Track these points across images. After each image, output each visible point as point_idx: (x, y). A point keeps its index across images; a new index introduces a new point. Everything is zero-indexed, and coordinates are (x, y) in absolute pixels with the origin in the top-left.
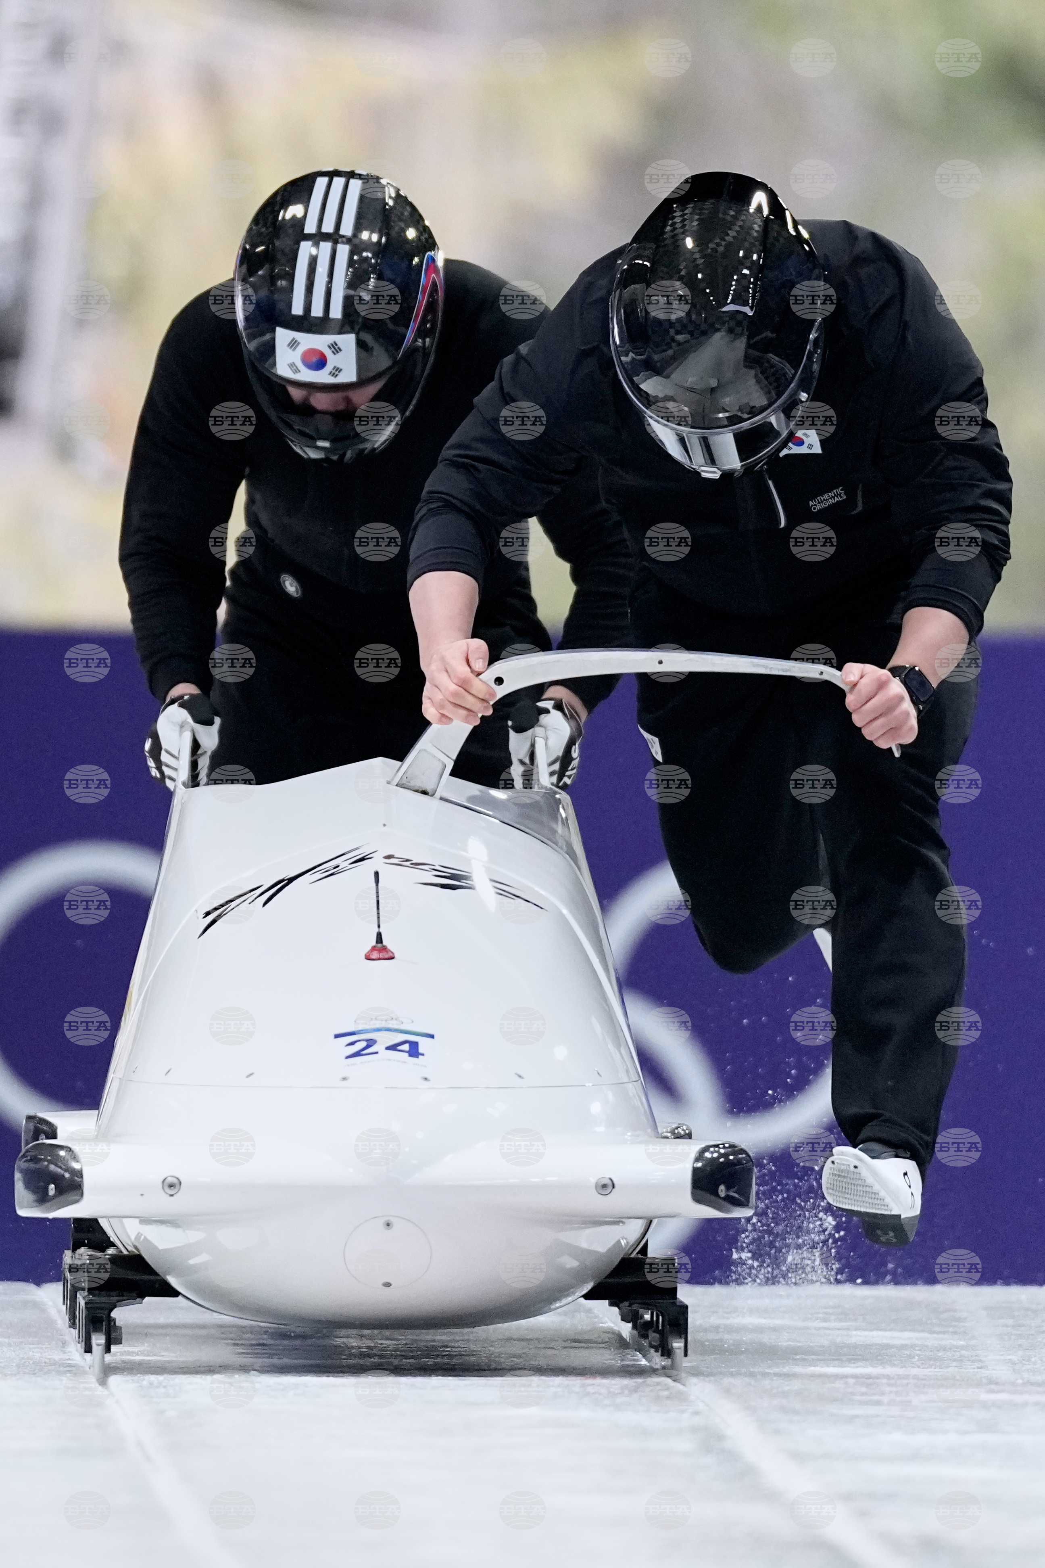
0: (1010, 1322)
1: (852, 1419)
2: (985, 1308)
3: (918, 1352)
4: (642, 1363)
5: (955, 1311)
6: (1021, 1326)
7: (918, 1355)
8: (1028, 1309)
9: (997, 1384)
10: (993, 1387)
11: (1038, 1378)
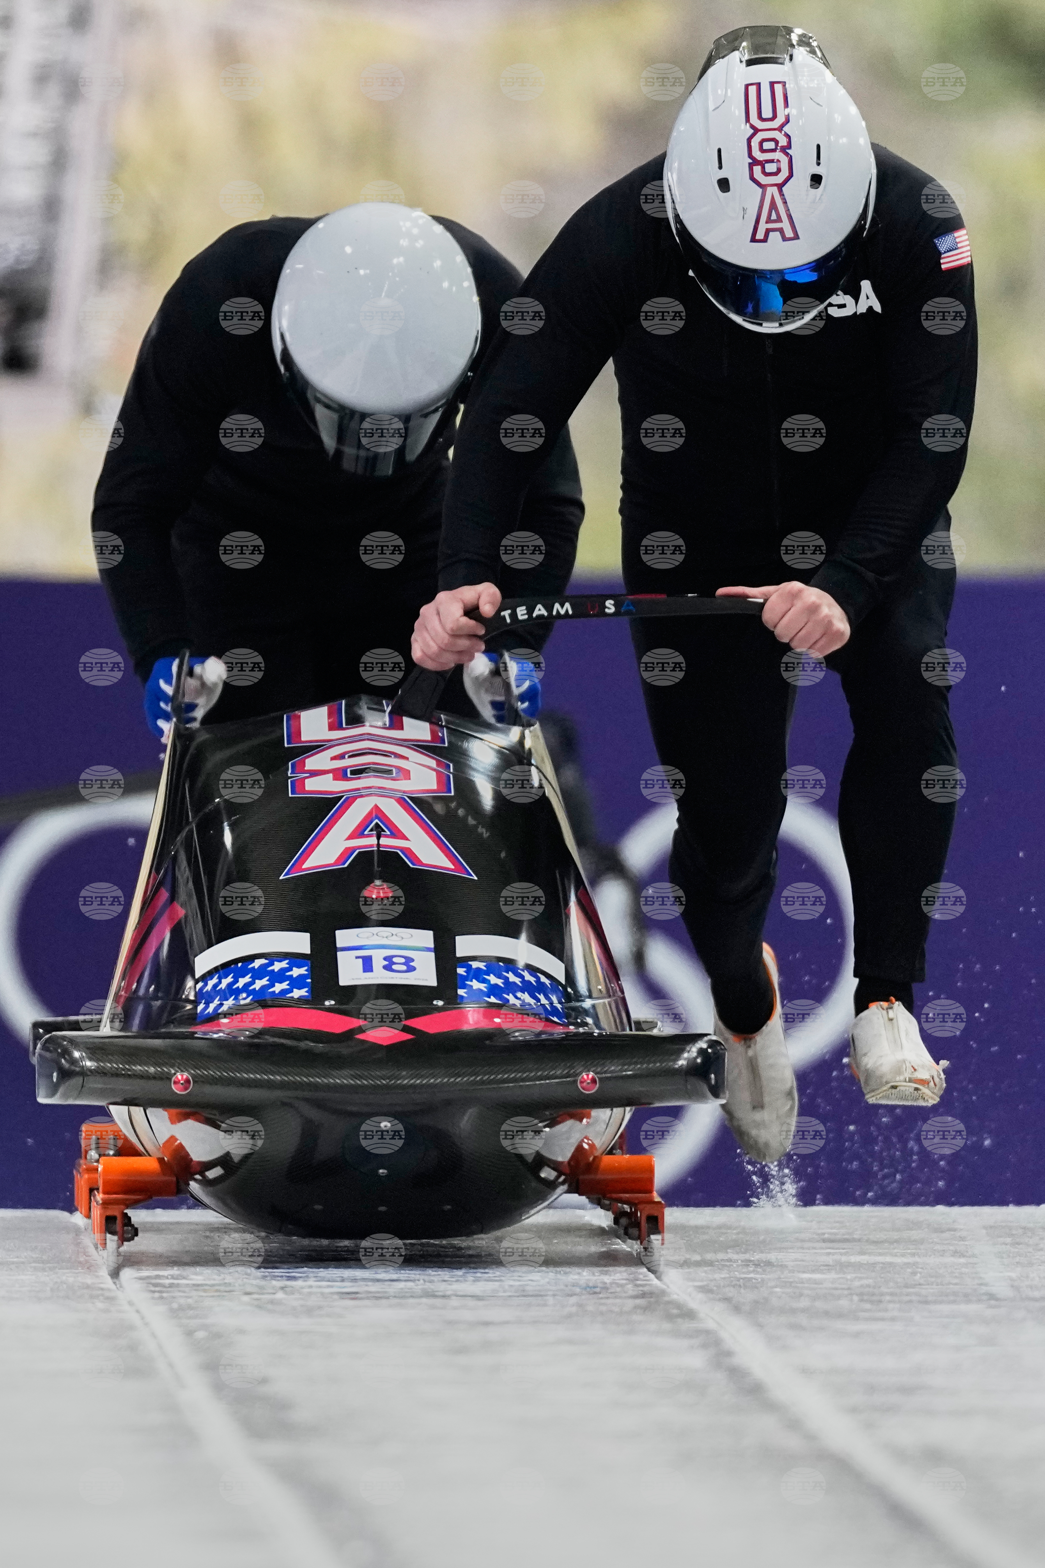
0: (1009, 1240)
1: (857, 1335)
2: (985, 1228)
3: (920, 1270)
4: (654, 1283)
5: (955, 1230)
6: (1018, 1244)
7: (920, 1273)
8: (1024, 1228)
9: (997, 1299)
10: (993, 1302)
11: (1037, 1294)
